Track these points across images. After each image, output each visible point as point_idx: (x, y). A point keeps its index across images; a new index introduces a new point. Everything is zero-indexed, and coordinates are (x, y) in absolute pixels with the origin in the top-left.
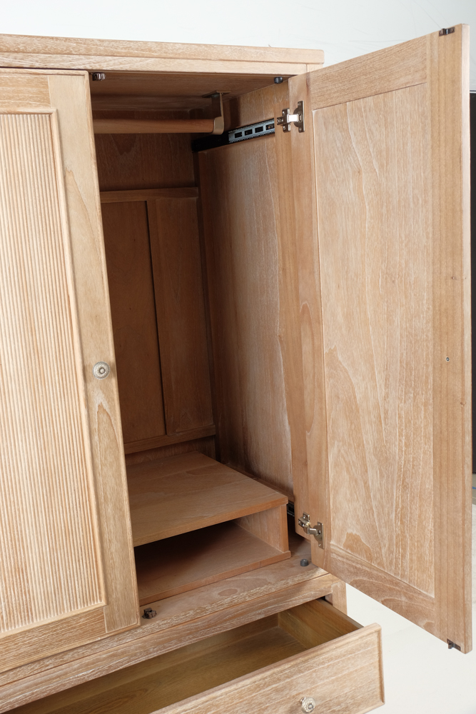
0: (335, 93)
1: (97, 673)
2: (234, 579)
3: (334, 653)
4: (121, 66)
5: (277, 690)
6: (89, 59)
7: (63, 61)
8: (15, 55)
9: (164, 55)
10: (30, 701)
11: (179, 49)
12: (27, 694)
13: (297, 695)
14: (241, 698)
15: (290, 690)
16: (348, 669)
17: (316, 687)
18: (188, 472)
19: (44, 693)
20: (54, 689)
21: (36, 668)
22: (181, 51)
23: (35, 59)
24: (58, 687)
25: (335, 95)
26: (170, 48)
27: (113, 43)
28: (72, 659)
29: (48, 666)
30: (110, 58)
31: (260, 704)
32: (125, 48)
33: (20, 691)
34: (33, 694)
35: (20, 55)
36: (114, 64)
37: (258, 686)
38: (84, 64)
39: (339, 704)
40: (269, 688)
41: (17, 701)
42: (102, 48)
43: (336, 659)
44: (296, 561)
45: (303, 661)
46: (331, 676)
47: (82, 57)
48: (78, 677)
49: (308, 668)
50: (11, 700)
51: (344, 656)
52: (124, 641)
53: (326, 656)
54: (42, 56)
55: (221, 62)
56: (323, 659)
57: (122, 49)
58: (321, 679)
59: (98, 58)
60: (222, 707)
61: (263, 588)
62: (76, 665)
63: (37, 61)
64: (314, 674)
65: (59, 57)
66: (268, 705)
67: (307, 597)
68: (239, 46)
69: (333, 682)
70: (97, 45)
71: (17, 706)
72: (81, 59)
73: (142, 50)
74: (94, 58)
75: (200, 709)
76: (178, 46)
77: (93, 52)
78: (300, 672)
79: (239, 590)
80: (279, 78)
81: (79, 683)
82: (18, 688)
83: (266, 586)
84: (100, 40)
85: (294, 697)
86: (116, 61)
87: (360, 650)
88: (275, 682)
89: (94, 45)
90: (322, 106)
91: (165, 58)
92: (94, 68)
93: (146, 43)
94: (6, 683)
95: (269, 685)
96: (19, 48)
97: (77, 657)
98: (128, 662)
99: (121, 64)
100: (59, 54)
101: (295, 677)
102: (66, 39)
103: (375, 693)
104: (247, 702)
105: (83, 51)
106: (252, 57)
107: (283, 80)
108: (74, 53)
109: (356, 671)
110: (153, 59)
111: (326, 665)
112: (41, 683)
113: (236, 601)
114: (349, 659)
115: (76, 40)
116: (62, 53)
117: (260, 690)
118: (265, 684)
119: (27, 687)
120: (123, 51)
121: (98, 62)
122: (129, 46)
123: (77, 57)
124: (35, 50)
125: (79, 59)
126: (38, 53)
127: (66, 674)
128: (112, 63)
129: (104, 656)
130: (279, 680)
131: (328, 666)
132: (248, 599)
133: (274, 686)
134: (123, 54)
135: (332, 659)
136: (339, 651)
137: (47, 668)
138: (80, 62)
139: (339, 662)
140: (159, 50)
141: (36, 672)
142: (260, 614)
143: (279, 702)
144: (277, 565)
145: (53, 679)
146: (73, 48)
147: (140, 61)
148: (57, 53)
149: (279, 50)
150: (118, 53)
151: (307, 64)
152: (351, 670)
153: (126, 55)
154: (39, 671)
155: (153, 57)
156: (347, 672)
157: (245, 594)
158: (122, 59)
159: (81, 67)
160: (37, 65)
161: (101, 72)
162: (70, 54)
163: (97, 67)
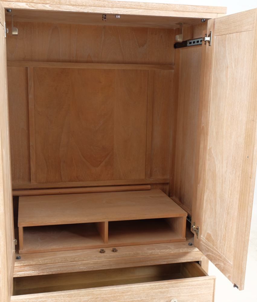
0: (223, 29)
1: (88, 269)
2: (156, 244)
3: (191, 283)
4: (127, 13)
5: (161, 292)
6: (113, 9)
7: (102, 10)
8: (81, 7)
9: (147, 8)
10: (59, 273)
11: (154, 5)
12: (59, 270)
13: (170, 297)
14: (144, 291)
15: (167, 294)
16: (197, 292)
17: (180, 296)
18: (150, 197)
19: (65, 271)
20: (70, 270)
21: (63, 260)
22: (155, 6)
23: (90, 9)
25: (223, 30)
26: (150, 5)
27: (124, 2)
28: (78, 260)
29: (68, 260)
30: (122, 9)
31: (152, 296)
32: (129, 5)
33: (56, 267)
34: (61, 270)
35: (83, 7)
36: (124, 12)
37: (152, 288)
38: (110, 11)
40: (157, 290)
41: (54, 271)
42: (119, 5)
43: (191, 286)
44: (187, 243)
45: (174, 283)
46: (188, 293)
47: (110, 8)
48: (80, 268)
49: (177, 287)
50: (52, 270)
51: (196, 286)
52: (101, 258)
53: (187, 284)
54: (93, 8)
55: (174, 12)
56: (185, 284)
57: (128, 5)
58: (183, 293)
59: (117, 9)
60: (134, 293)
61: (167, 250)
62: (80, 263)
63: (90, 10)
64: (180, 290)
65: (100, 8)
66: (156, 297)
67: (188, 259)
68: (183, 5)
69: (188, 296)
70: (117, 3)
71: (54, 273)
72: (109, 9)
73: (137, 6)
74: (115, 9)
75: (124, 290)
76: (154, 4)
77: (115, 6)
78: (173, 287)
79: (156, 249)
80: (204, 19)
81: (80, 271)
82: (55, 266)
83: (169, 250)
84: (118, 1)
85: (169, 297)
86: (125, 10)
87: (204, 285)
88: (160, 288)
89: (115, 3)
90: (218, 35)
91: (147, 9)
92: (115, 13)
93: (139, 3)
94: (51, 263)
95: (157, 289)
96: (83, 4)
97: (80, 260)
98: (102, 268)
99: (127, 12)
100: (100, 7)
101: (170, 289)
104: (146, 293)
105: (110, 6)
106: (189, 10)
107: (205, 21)
108: (106, 6)
109: (201, 294)
110: (142, 10)
111: (186, 287)
112: (65, 267)
113: (154, 253)
114: (198, 288)
116: (101, 7)
117: (153, 290)
118: (156, 288)
119: (59, 267)
120: (128, 6)
121: (117, 11)
122: (131, 4)
123: (108, 8)
124: (90, 5)
125: (108, 9)
126: (91, 6)
127: (75, 266)
128: (123, 11)
129: (92, 262)
130: (162, 288)
131: (187, 288)
132: (159, 253)
133: (160, 290)
134: (128, 8)
135: (189, 286)
136: (193, 283)
137: (68, 261)
139: (193, 288)
140: (145, 6)
141: (63, 262)
142: (164, 261)
143: (161, 298)
144: (178, 243)
145: (70, 266)
146: (106, 4)
147: (136, 11)
148: (99, 7)
149: (204, 7)
150: (126, 7)
151: (217, 13)
153: (129, 8)
154: (64, 262)
155: (142, 9)
156: (196, 293)
157: (158, 251)
158: (127, 10)
159: (109, 13)
160: (90, 11)
161: (118, 15)
162: (105, 7)
163: (116, 13)
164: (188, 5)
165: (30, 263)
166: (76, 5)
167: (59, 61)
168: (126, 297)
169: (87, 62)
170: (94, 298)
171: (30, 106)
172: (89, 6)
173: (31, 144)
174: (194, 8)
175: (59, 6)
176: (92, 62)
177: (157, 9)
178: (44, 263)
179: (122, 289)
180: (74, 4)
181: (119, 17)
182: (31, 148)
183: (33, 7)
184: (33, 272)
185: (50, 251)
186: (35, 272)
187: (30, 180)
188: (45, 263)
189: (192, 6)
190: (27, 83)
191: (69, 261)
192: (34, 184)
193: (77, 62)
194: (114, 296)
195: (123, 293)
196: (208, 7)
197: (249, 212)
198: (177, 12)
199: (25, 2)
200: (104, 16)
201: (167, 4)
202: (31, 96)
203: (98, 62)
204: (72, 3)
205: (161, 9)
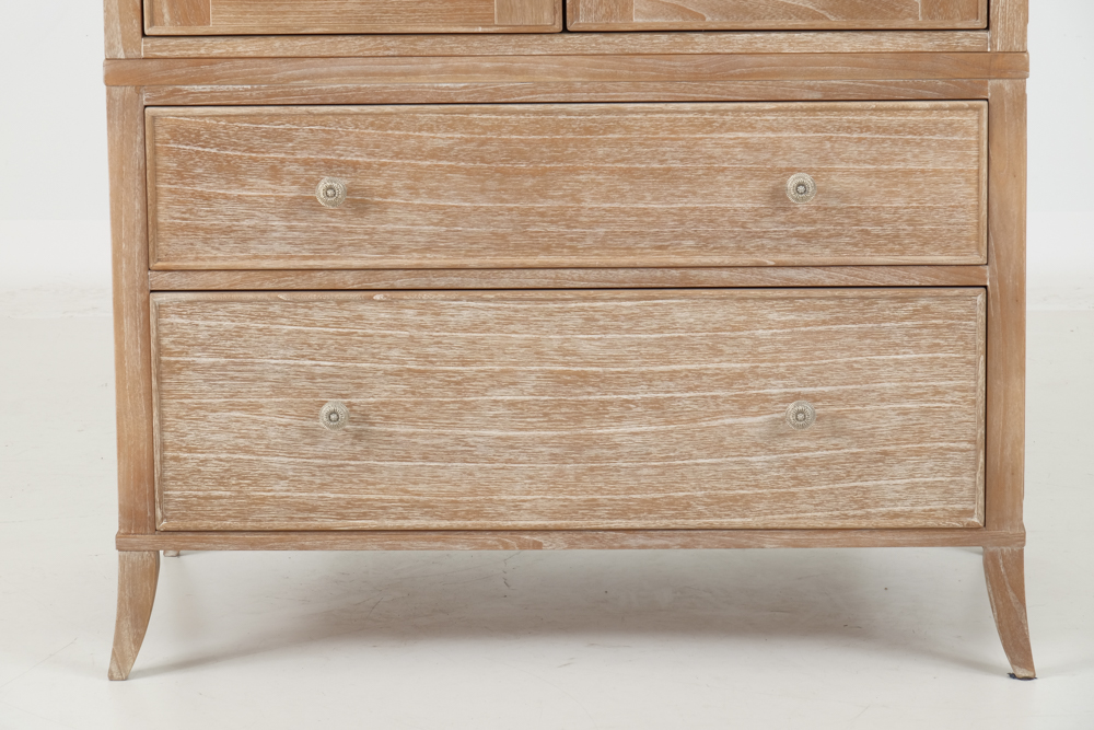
1: (472, 93)
3: (874, 118)
5: (746, 145)
12: (350, 86)
13: (787, 169)
14: (674, 132)
15: (774, 154)
16: (904, 160)
17: (830, 170)
19: (377, 94)
20: (394, 94)
21: (369, 46)
24: (402, 93)
28: (431, 53)
29: (388, 49)
31: (710, 157)
33: (338, 75)
34: (359, 89)
37: (710, 123)
39: (879, 222)
40: (732, 135)
41: (332, 91)
43: (877, 132)
46: (865, 162)
48: (438, 88)
49: (817, 128)
50: (324, 87)
51: (897, 132)
56: (849, 122)
58: (842, 160)
60: (634, 135)
62: (436, 63)
64: (828, 145)
66: (726, 165)
69: (868, 174)
75: (594, 121)
78: (798, 127)
82: (335, 69)
85: (781, 171)
87: (934, 134)
88: (743, 128)
94: (317, 54)
95: (730, 130)
97: (439, 51)
98: (532, 93)
101: (785, 135)
103: (965, 234)
104: (684, 143)
109: (923, 172)
111: (855, 136)
112: (374, 74)
114: (907, 142)
117: (712, 132)
118: (724, 123)
119: (351, 75)
127: (417, 74)
129: (488, 65)
130: (752, 127)
131: (860, 140)
133: (741, 135)
135: (868, 129)
137: (387, 53)
139: (884, 140)
141: (367, 53)
143: (750, 169)
145: (395, 75)
152: (912, 166)
154: (373, 53)
156: (901, 166)
165: (234, 48)
168: (601, 151)
178: (289, 54)
179: (585, 114)
184: (246, 90)
186: (253, 90)
188: (294, 53)
191: (391, 53)
194: (553, 143)
195: (588, 131)
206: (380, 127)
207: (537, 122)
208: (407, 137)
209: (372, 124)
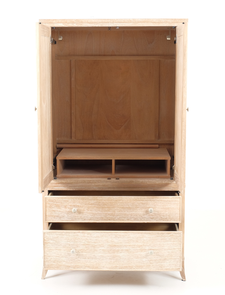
1: (99, 189)
3: (163, 199)
5: (142, 203)
7: (107, 25)
14: (130, 201)
15: (147, 205)
17: (156, 207)
19: (84, 189)
21: (83, 182)
24: (88, 189)
26: (137, 20)
27: (120, 20)
30: (119, 23)
31: (136, 205)
34: (81, 188)
35: (96, 24)
37: (136, 200)
39: (164, 216)
40: (140, 202)
41: (77, 188)
42: (117, 21)
43: (164, 201)
44: (170, 178)
45: (151, 198)
46: (161, 206)
47: (112, 23)
48: (94, 188)
49: (154, 201)
51: (167, 201)
52: (108, 183)
53: (160, 199)
54: (101, 24)
55: (152, 23)
58: (158, 206)
60: (124, 201)
62: (93, 184)
64: (155, 203)
66: (139, 207)
67: (169, 189)
68: (158, 19)
69: (162, 208)
71: (77, 190)
73: (128, 21)
74: (115, 24)
76: (139, 20)
77: (115, 22)
78: (151, 201)
80: (173, 27)
82: (78, 185)
84: (117, 19)
85: (148, 208)
87: (173, 202)
88: (142, 201)
89: (115, 20)
91: (135, 23)
93: (130, 19)
94: (75, 183)
96: (95, 22)
101: (148, 202)
102: (108, 19)
103: (178, 218)
104: (132, 203)
105: (112, 22)
106: (163, 21)
107: (175, 28)
109: (171, 208)
112: (84, 186)
113: (144, 182)
114: (168, 203)
115: (110, 20)
116: (106, 23)
118: (139, 200)
119: (80, 186)
120: (123, 21)
122: (125, 20)
127: (90, 186)
128: (119, 25)
129: (101, 185)
130: (143, 200)
131: (161, 203)
132: (148, 183)
133: (141, 202)
135: (162, 201)
136: (165, 199)
138: (111, 25)
139: (165, 203)
140: (133, 21)
143: (143, 207)
145: (87, 186)
147: (128, 24)
149: (172, 19)
152: (169, 207)
153: (123, 23)
155: (131, 23)
156: (167, 207)
157: (147, 181)
158: (122, 24)
159: (111, 26)
160: (100, 26)
161: (117, 27)
162: (108, 23)
163: (115, 26)
164: (162, 19)
165: (62, 182)
166: (91, 23)
167: (92, 55)
168: (118, 204)
169: (111, 55)
170: (98, 202)
171: (72, 86)
172: (99, 23)
173: (72, 112)
174: (166, 21)
175: (81, 24)
176: (115, 55)
177: (141, 22)
178: (71, 183)
179: (116, 198)
180: (90, 22)
181: (118, 28)
182: (72, 115)
183: (66, 25)
185: (76, 177)
186: (65, 188)
187: (71, 137)
189: (164, 19)
190: (71, 70)
192: (74, 140)
193: (104, 55)
194: (111, 203)
195: (116, 201)
196: (175, 19)
197: (183, 142)
198: (154, 24)
199: (62, 23)
200: (110, 28)
201: (148, 19)
202: (73, 79)
203: (119, 55)
204: (89, 22)
205: (144, 22)
206: (83, 200)
207: (108, 199)
208: (87, 201)
209: (81, 199)
